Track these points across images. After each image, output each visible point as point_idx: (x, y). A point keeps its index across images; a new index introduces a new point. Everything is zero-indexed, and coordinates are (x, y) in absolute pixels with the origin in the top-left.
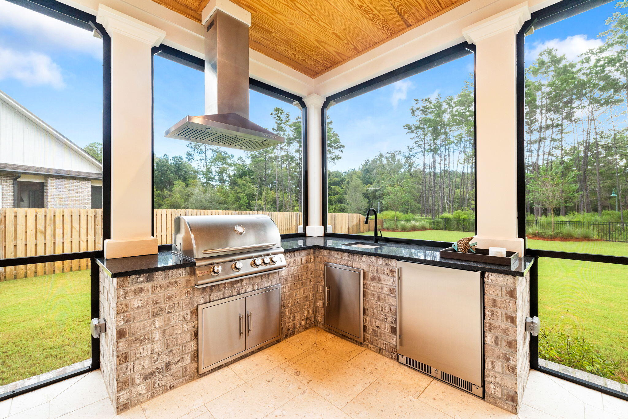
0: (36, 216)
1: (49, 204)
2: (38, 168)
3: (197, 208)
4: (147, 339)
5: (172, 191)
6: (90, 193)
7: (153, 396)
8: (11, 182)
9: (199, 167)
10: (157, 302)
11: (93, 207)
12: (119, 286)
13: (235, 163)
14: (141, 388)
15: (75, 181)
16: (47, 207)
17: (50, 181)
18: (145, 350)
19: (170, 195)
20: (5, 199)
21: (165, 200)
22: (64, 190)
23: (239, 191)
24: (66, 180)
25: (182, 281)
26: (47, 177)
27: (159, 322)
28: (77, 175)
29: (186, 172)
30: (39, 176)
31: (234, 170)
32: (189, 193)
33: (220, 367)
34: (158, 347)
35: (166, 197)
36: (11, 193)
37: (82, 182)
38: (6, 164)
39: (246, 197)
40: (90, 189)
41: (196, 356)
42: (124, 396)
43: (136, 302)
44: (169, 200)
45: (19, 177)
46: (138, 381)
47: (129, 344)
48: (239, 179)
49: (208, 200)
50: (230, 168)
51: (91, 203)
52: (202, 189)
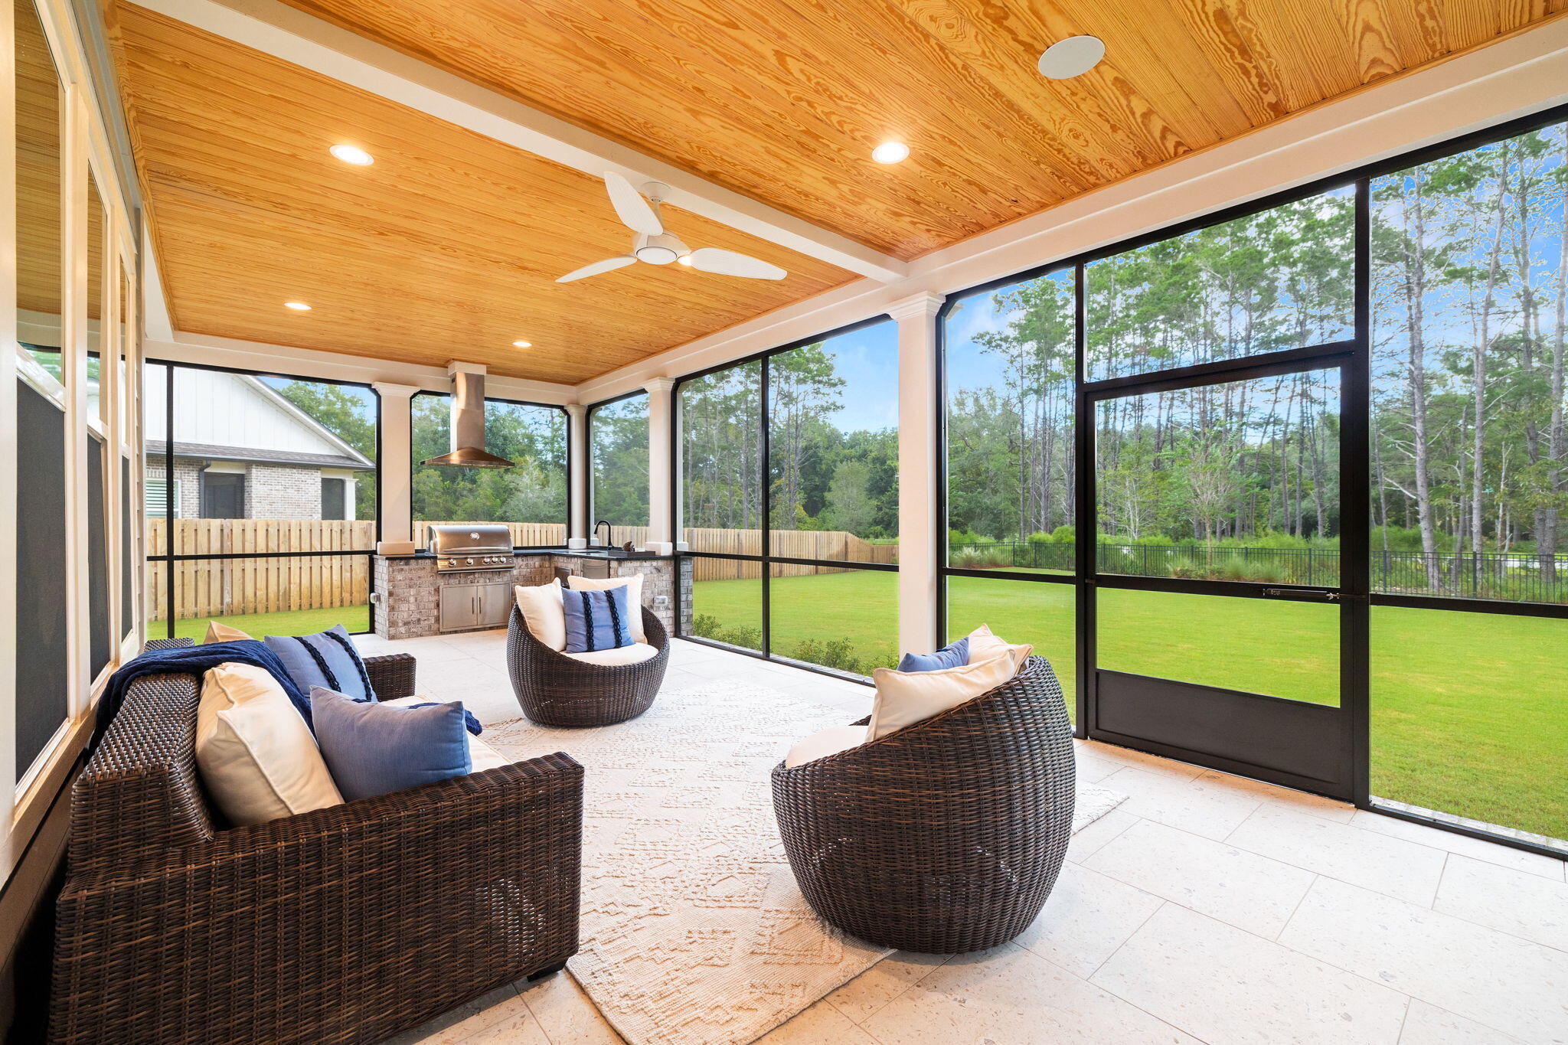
0: (267, 530)
1: (254, 512)
2: (235, 449)
3: (527, 520)
4: (406, 601)
5: (473, 481)
6: (320, 492)
7: (409, 637)
8: (195, 474)
9: (537, 426)
10: (412, 579)
11: (324, 517)
12: (390, 566)
13: (616, 417)
14: (403, 630)
15: (295, 471)
16: (250, 517)
17: (256, 474)
18: (404, 607)
19: (471, 490)
20: (186, 504)
21: (460, 502)
22: (277, 487)
23: (621, 480)
24: (280, 469)
25: (428, 568)
26: (249, 464)
27: (413, 591)
28: (298, 460)
29: (505, 438)
30: (240, 464)
31: (614, 432)
32: (512, 486)
33: (456, 632)
34: (413, 607)
35: (462, 496)
36: (195, 494)
37: (306, 471)
38: (188, 444)
39: (635, 496)
40: (319, 485)
41: (437, 620)
42: (393, 631)
43: (400, 577)
44: (469, 502)
45: (208, 466)
46: (400, 624)
47: (395, 601)
48: (621, 455)
49: (550, 502)
50: (604, 428)
51: (320, 511)
52: (537, 478)
